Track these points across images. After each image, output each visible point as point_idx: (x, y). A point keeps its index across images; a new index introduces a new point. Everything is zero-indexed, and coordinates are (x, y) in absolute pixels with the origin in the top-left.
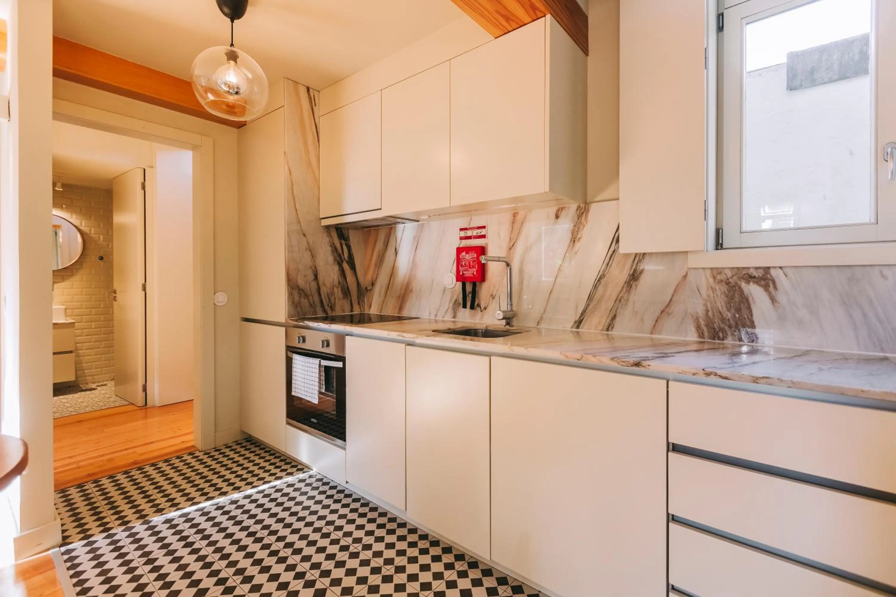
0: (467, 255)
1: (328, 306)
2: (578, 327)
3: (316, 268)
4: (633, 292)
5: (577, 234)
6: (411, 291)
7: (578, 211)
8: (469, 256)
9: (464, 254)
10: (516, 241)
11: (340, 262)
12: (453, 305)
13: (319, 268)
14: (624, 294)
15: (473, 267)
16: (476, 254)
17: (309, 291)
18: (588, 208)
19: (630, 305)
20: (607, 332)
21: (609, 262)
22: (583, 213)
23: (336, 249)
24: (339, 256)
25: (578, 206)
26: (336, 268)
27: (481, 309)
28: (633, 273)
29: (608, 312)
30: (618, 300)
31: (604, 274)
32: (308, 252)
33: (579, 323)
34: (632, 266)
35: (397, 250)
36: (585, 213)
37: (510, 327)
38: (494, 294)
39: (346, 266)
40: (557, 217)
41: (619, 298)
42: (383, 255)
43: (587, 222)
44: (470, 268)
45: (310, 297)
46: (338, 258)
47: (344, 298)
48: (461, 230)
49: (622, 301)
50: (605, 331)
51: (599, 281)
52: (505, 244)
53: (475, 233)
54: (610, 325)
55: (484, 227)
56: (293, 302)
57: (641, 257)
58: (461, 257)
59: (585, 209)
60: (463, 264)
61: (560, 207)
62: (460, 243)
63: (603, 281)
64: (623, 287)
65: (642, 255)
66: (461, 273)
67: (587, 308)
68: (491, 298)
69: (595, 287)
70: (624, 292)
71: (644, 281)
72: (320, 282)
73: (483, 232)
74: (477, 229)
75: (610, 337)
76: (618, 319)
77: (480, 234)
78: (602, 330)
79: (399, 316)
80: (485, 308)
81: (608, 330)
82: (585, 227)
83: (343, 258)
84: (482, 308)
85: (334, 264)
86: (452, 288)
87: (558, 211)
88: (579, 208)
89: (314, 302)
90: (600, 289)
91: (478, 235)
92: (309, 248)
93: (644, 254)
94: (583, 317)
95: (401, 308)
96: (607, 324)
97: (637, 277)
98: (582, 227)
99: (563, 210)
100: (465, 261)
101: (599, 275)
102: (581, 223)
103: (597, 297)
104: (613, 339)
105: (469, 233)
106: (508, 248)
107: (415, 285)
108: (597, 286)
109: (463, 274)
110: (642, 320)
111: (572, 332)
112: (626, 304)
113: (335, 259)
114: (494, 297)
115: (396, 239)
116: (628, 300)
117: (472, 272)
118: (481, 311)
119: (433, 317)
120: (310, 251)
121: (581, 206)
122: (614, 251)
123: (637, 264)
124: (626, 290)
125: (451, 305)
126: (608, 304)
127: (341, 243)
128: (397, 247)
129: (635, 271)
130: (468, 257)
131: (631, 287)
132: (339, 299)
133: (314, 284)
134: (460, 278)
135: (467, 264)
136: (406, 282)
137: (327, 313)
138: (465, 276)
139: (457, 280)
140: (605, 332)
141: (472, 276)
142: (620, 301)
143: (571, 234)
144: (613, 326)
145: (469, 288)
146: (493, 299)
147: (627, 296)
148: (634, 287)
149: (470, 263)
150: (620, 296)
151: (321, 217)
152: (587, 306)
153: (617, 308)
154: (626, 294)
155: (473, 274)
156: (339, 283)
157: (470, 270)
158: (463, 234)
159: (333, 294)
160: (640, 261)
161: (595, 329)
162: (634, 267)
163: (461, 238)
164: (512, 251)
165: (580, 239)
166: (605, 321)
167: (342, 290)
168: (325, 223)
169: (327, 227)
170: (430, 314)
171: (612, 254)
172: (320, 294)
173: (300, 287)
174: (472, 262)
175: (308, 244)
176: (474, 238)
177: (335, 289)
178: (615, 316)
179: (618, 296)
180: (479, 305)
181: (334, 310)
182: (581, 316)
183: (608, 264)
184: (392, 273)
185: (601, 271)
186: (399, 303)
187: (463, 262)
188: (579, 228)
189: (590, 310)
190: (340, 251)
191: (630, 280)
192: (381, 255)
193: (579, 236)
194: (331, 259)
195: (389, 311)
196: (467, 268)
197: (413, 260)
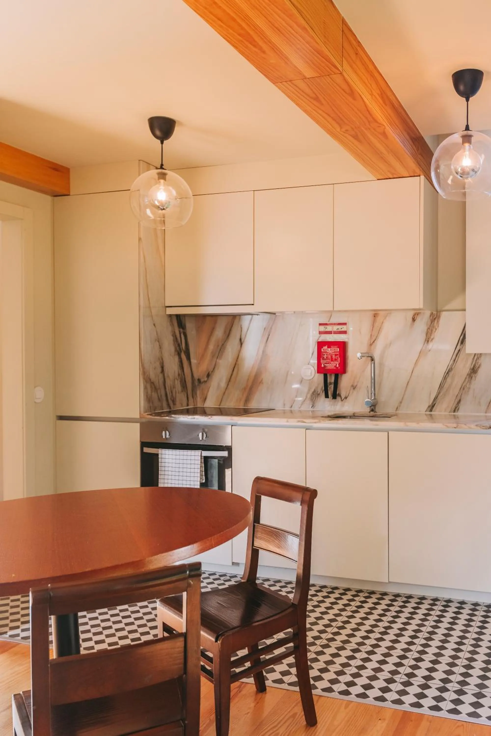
0: (329, 349)
1: (171, 399)
2: (431, 411)
3: (162, 359)
4: (473, 382)
5: (431, 335)
6: (260, 383)
7: (431, 317)
8: (331, 350)
9: (325, 347)
10: (377, 337)
11: (180, 352)
12: (312, 396)
13: (164, 359)
14: (467, 384)
15: (336, 360)
16: (338, 349)
17: (158, 385)
18: (439, 315)
19: (471, 391)
20: (455, 414)
21: (455, 359)
22: (435, 319)
23: (176, 339)
24: (179, 345)
25: (431, 313)
26: (177, 359)
27: (341, 398)
28: (473, 367)
29: (455, 398)
30: (463, 388)
31: (451, 368)
32: (157, 343)
33: (432, 407)
34: (473, 362)
35: (242, 340)
36: (437, 319)
37: (374, 412)
38: (355, 384)
39: (183, 356)
40: (414, 320)
41: (463, 387)
42: (223, 344)
43: (438, 326)
44: (332, 361)
45: (159, 391)
46: (178, 348)
47: (182, 391)
48: (320, 324)
49: (466, 389)
50: (452, 412)
51: (447, 373)
52: (366, 340)
53: (335, 328)
54: (456, 408)
55: (345, 324)
56: (147, 396)
57: (478, 357)
58: (322, 351)
59: (437, 316)
60: (325, 357)
61: (416, 313)
62: (320, 337)
63: (451, 374)
64: (466, 378)
65: (479, 355)
66: (323, 366)
67: (438, 395)
68: (352, 388)
69: (445, 378)
70: (467, 382)
71: (482, 373)
72: (166, 375)
73: (344, 328)
74: (337, 325)
75: (456, 417)
76: (462, 402)
77: (341, 330)
78: (450, 412)
79: (244, 409)
80: (346, 398)
81: (454, 411)
82: (437, 330)
83: (181, 349)
84: (343, 397)
85: (175, 355)
86: (310, 380)
87: (415, 315)
88: (432, 314)
89: (161, 396)
90: (449, 380)
91: (338, 330)
92: (158, 339)
93: (481, 354)
94: (435, 402)
95: (247, 400)
96: (454, 407)
97: (476, 370)
98: (434, 330)
99: (419, 315)
100: (327, 354)
101: (448, 369)
102: (434, 327)
103: (446, 386)
104: (458, 417)
105: (329, 328)
106: (369, 344)
107: (265, 377)
108: (447, 377)
109: (325, 367)
110: (479, 403)
111: (426, 414)
112: (468, 391)
113: (176, 350)
114: (355, 387)
115: (241, 328)
116: (469, 388)
117: (335, 365)
118: (342, 401)
119: (287, 408)
120: (158, 341)
121: (434, 313)
122: (459, 350)
123: (476, 360)
124: (468, 381)
125: (309, 396)
126: (454, 391)
127: (180, 331)
128: (243, 337)
129: (474, 366)
130: (329, 351)
131: (472, 378)
132: (179, 393)
133: (161, 376)
134: (320, 369)
135: (329, 357)
136: (254, 374)
137: (170, 408)
138: (326, 368)
139: (319, 372)
140: (453, 414)
141: (335, 368)
142: (464, 389)
143: (425, 335)
144: (459, 408)
145: (332, 379)
146: (354, 389)
147: (469, 385)
148: (473, 378)
149: (332, 357)
150: (464, 385)
151: (167, 305)
152: (439, 393)
153: (461, 394)
154: (468, 384)
155: (335, 366)
156: (179, 375)
157: (332, 362)
158: (322, 328)
159: (174, 387)
160: (478, 358)
161: (445, 410)
162: (474, 363)
163: (320, 333)
164: (373, 346)
165: (432, 339)
166: (452, 405)
167: (181, 382)
168: (170, 311)
169: (170, 316)
170: (284, 405)
171: (458, 353)
172: (165, 388)
173: (152, 380)
174: (334, 355)
175: (157, 334)
176: (334, 334)
177: (176, 381)
178: (460, 401)
179: (462, 385)
180: (340, 395)
181: (176, 404)
182: (433, 402)
183: (454, 360)
184: (236, 364)
185: (450, 364)
186: (245, 396)
187: (324, 355)
188: (432, 331)
189: (441, 396)
190: (180, 342)
191: (471, 373)
192: (220, 345)
193: (432, 337)
194: (173, 349)
195: (230, 404)
196: (328, 361)
197: (263, 352)
